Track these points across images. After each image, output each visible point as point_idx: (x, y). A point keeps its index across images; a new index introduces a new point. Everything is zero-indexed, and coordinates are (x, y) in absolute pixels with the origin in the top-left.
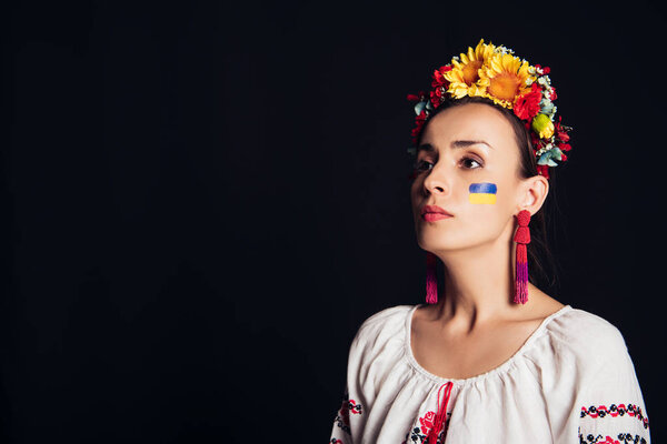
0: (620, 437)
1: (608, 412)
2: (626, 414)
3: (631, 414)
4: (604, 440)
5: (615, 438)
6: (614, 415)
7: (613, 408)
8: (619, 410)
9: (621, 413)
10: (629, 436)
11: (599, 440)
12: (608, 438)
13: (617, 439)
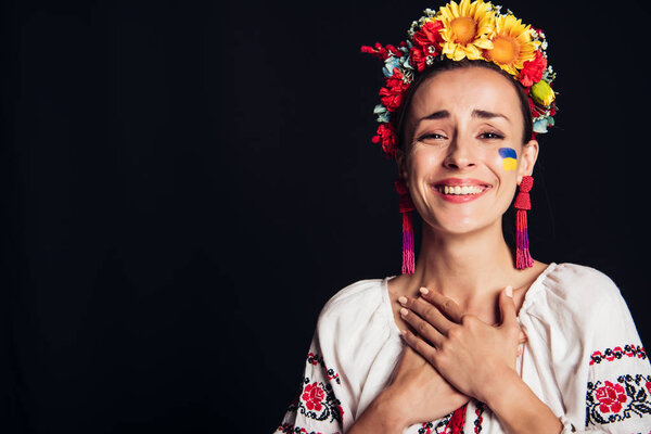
0: (620, 380)
1: (604, 357)
2: (624, 356)
3: (630, 355)
4: (603, 385)
5: (615, 382)
6: (611, 359)
7: (608, 352)
8: (614, 354)
9: (619, 356)
10: (628, 377)
11: (599, 386)
12: (608, 383)
13: (617, 382)
